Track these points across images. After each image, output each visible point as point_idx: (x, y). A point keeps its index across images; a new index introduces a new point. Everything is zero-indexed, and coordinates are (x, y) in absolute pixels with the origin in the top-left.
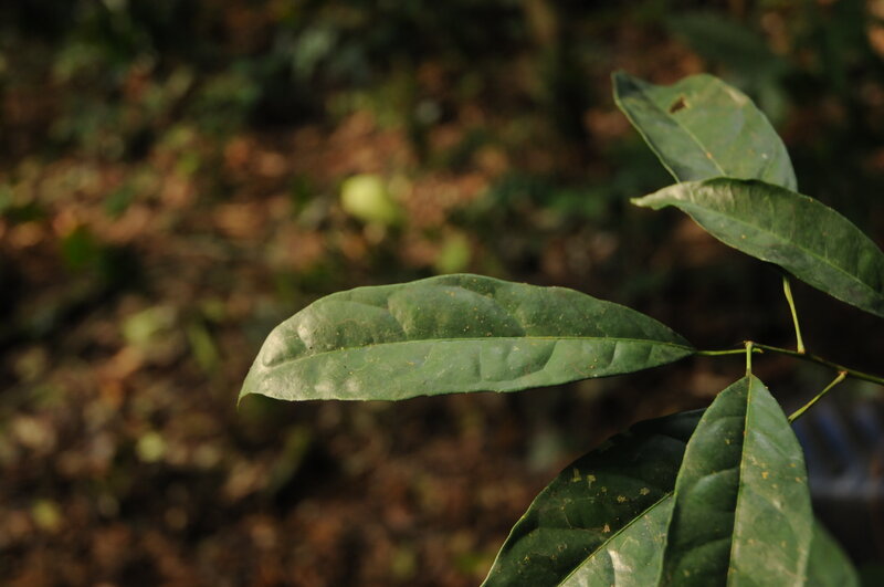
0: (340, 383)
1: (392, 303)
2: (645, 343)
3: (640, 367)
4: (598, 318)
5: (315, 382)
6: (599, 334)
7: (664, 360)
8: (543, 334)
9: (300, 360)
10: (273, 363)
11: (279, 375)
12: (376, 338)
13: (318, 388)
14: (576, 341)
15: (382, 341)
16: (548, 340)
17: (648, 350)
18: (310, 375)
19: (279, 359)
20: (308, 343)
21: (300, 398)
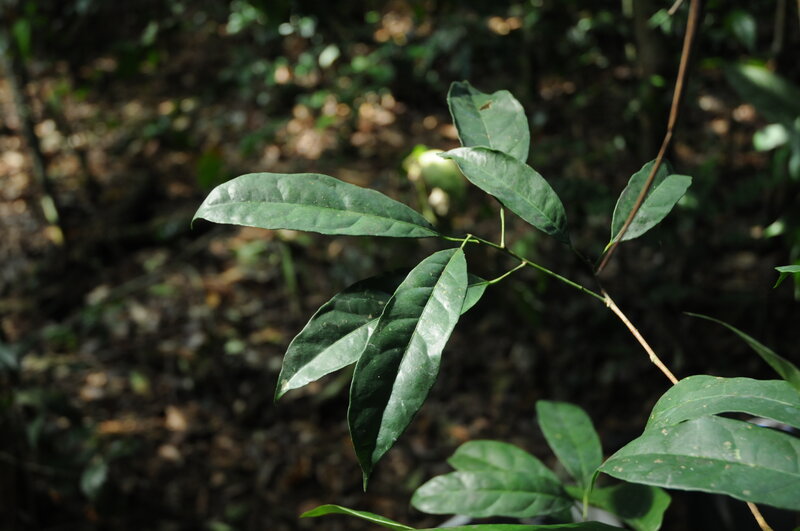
0: (243, 217)
1: (280, 183)
2: (410, 225)
3: (404, 235)
4: (388, 208)
5: (231, 216)
6: (387, 216)
7: (419, 235)
8: (355, 211)
9: (226, 204)
10: (212, 204)
11: (214, 210)
12: (267, 199)
13: (232, 218)
14: (373, 217)
15: (270, 201)
16: (358, 214)
17: (411, 229)
18: (230, 211)
19: (216, 202)
20: (232, 196)
21: (222, 222)
